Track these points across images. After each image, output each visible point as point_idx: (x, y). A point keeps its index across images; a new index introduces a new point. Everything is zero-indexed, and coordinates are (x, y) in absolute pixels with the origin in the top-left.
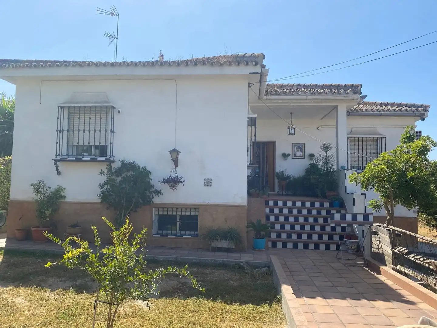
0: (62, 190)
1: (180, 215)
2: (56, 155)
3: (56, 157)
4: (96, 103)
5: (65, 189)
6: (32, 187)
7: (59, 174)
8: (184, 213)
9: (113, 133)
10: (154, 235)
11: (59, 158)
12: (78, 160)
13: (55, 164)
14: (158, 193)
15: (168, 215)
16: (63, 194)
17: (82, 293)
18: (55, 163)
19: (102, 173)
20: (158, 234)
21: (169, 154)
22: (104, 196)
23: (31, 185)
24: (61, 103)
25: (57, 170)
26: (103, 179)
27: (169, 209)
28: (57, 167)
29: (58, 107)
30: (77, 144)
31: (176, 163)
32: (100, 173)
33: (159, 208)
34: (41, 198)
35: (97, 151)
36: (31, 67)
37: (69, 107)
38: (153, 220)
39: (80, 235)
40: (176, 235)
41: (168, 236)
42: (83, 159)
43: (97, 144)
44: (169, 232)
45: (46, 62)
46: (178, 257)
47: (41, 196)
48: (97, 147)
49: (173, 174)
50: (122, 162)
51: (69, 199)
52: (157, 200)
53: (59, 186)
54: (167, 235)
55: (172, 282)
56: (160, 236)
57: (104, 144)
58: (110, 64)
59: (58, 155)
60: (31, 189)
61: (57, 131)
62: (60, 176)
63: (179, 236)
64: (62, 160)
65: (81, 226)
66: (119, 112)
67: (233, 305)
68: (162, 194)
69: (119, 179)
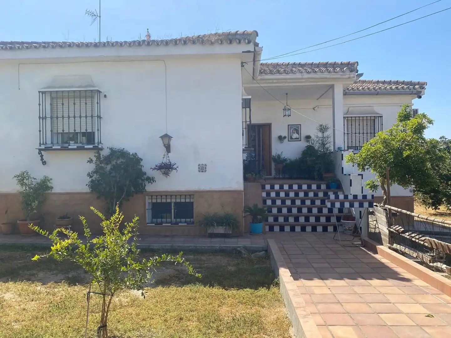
0: (49, 181)
1: (174, 202)
2: (40, 144)
3: (40, 146)
4: (79, 87)
5: (51, 179)
6: (16, 178)
7: (44, 164)
8: (178, 200)
9: (100, 119)
10: (148, 223)
11: (43, 147)
12: (64, 149)
13: (39, 154)
14: (151, 180)
15: (161, 203)
16: (49, 185)
17: (76, 285)
18: (39, 152)
19: (90, 161)
20: (152, 223)
21: (160, 139)
22: (94, 186)
23: (15, 177)
24: (42, 88)
25: (42, 159)
26: (92, 167)
27: (163, 197)
28: (42, 156)
29: (39, 92)
30: (62, 132)
31: (168, 148)
32: (88, 161)
33: (152, 196)
34: (27, 190)
35: (84, 138)
36: (6, 48)
37: (51, 92)
38: (147, 208)
39: (70, 226)
40: (171, 223)
41: (163, 224)
42: (70, 147)
43: (83, 130)
44: (164, 220)
45: (23, 43)
46: (174, 245)
47: (26, 188)
48: (84, 134)
49: (165, 161)
50: (111, 149)
51: (56, 190)
52: (150, 188)
53: (45, 176)
54: (161, 223)
55: (168, 270)
56: (154, 224)
57: (91, 131)
58: (93, 45)
59: (42, 144)
60: (15, 181)
61: (40, 118)
62: (46, 165)
63: (175, 224)
64: (46, 149)
65: (70, 218)
66: (105, 96)
67: (231, 290)
68: (155, 181)
69: (109, 167)
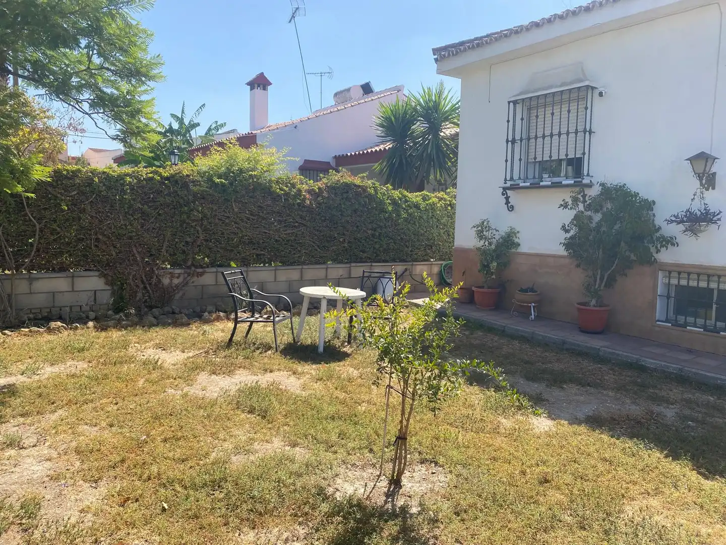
0: (515, 234)
2: (506, 180)
3: (505, 183)
4: (561, 86)
5: (518, 232)
6: (475, 229)
7: (510, 209)
9: (590, 134)
10: (658, 321)
11: (508, 184)
12: (535, 186)
13: (503, 194)
14: (669, 242)
15: (688, 287)
16: (516, 240)
18: (502, 192)
19: (565, 206)
20: (667, 321)
21: (688, 164)
22: (569, 245)
23: (474, 227)
24: (510, 98)
25: (507, 203)
26: (568, 215)
28: (507, 198)
29: (509, 102)
31: (708, 181)
32: (561, 205)
33: (670, 272)
34: (485, 245)
35: (570, 168)
37: (523, 100)
38: (659, 293)
39: (533, 304)
40: (705, 327)
41: (688, 328)
42: (541, 184)
43: (571, 156)
44: (691, 320)
47: (484, 243)
48: (570, 162)
49: (697, 207)
50: (602, 185)
51: (524, 248)
52: (666, 256)
53: (511, 227)
54: (685, 325)
56: (670, 325)
57: (574, 157)
58: (583, 9)
60: (473, 232)
61: (507, 141)
62: (513, 211)
64: (512, 188)
65: (536, 292)
66: (601, 94)
68: (676, 245)
69: (597, 217)
